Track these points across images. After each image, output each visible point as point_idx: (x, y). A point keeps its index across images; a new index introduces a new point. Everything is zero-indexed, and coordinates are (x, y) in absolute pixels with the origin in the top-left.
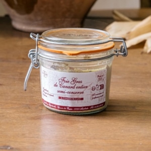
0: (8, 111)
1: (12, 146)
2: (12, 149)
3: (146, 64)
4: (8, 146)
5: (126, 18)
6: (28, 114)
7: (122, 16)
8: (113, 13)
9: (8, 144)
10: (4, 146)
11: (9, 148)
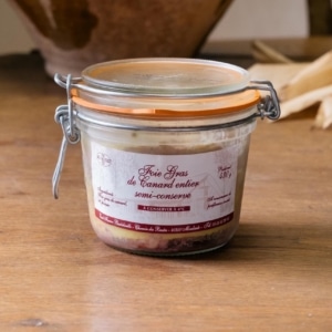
0: (37, 248)
1: (46, 320)
2: (45, 325)
4: (38, 320)
5: (280, 57)
6: (78, 255)
7: (271, 52)
8: (253, 46)
9: (37, 315)
10: (29, 320)
11: (40, 324)
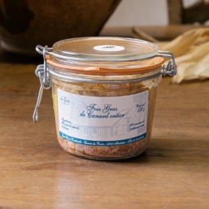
3: (175, 98)
6: (21, 163)
